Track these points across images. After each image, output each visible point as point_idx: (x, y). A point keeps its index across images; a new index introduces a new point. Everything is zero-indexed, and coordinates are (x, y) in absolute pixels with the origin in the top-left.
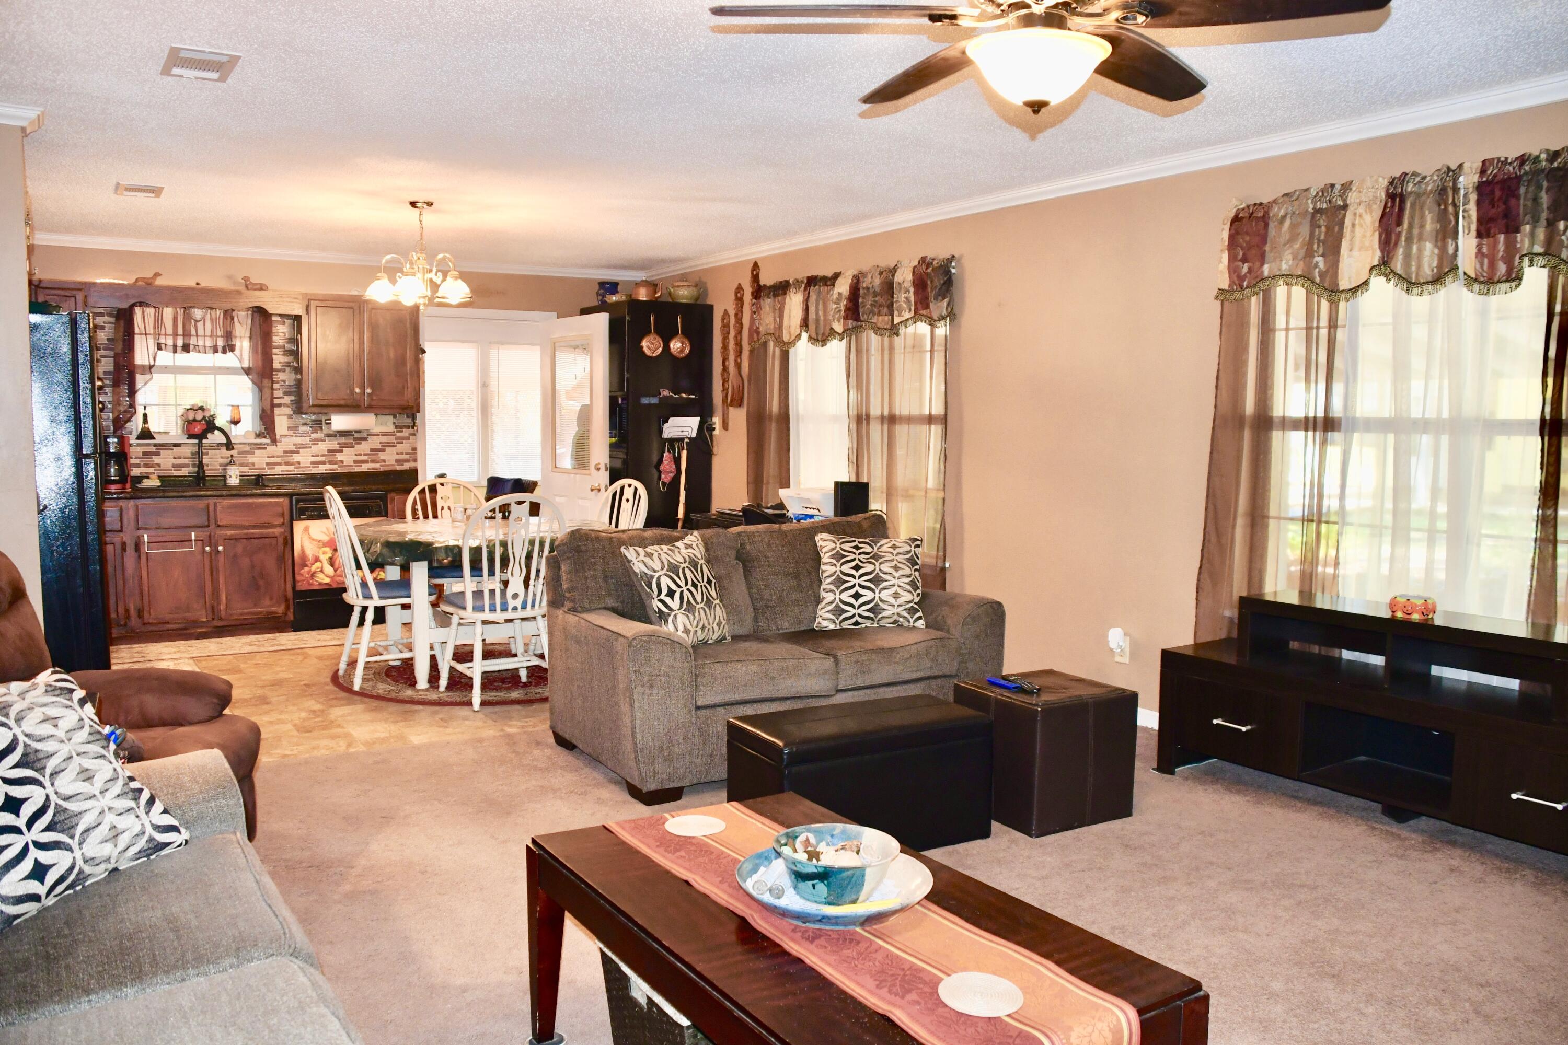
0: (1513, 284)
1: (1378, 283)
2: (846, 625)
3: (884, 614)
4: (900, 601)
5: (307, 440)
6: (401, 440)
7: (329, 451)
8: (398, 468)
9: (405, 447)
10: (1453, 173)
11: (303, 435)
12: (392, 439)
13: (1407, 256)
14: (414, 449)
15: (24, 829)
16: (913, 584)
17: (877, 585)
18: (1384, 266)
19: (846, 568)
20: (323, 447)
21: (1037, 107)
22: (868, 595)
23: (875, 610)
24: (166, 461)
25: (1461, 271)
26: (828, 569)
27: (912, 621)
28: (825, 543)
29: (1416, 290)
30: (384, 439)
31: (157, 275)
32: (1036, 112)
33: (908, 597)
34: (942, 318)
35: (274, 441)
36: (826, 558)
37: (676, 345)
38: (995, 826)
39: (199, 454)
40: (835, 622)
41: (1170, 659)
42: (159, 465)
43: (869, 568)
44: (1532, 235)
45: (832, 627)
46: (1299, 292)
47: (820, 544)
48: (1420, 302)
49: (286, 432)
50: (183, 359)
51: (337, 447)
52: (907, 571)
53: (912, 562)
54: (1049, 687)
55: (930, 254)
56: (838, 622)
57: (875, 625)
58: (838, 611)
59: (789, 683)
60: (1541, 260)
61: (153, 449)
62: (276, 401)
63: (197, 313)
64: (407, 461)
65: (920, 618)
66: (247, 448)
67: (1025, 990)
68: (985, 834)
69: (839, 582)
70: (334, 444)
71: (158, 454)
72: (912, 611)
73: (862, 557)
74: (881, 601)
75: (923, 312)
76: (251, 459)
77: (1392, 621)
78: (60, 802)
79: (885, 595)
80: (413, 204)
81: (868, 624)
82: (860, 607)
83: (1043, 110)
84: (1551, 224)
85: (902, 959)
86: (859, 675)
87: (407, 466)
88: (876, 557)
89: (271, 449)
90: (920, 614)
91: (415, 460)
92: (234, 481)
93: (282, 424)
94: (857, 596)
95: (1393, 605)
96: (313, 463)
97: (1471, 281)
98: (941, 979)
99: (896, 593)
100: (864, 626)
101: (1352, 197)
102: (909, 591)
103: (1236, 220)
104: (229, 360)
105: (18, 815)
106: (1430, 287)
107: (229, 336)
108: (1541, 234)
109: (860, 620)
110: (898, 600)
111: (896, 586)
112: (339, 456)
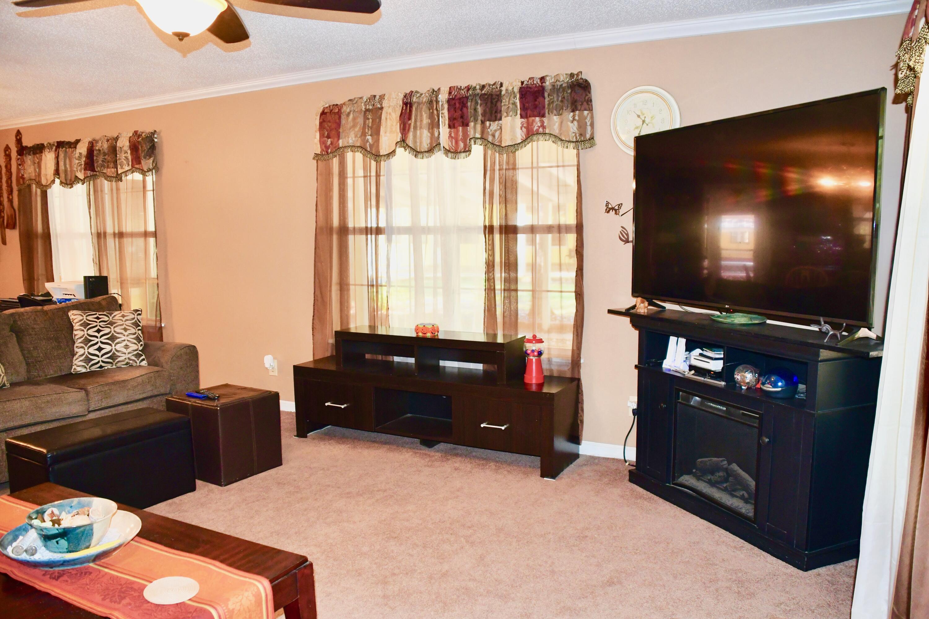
0: (467, 153)
1: (400, 151)
2: (94, 368)
3: (119, 359)
4: (129, 350)
10: (435, 93)
13: (415, 136)
16: (138, 339)
17: (113, 341)
18: (403, 142)
19: (91, 332)
21: (182, 36)
22: (107, 348)
23: (113, 357)
25: (442, 145)
26: (79, 333)
27: (138, 362)
28: (75, 316)
29: (420, 156)
32: (181, 40)
33: (134, 347)
34: (150, 170)
36: (76, 326)
38: (199, 483)
40: (86, 368)
41: (298, 370)
43: (107, 331)
44: (475, 127)
45: (84, 370)
46: (359, 156)
47: (72, 317)
48: (422, 163)
52: (133, 331)
53: (136, 325)
54: (224, 395)
56: (88, 367)
57: (114, 367)
58: (88, 360)
59: (54, 410)
60: (479, 142)
65: (143, 360)
67: (200, 582)
68: (192, 488)
69: (87, 341)
72: (138, 356)
73: (101, 324)
74: (117, 351)
75: (136, 166)
77: (417, 339)
79: (118, 347)
81: (109, 366)
82: (102, 356)
83: (185, 39)
84: (483, 122)
85: (121, 578)
86: (103, 400)
88: (112, 323)
90: (143, 357)
94: (100, 349)
95: (417, 329)
97: (447, 151)
98: (145, 586)
99: (127, 345)
100: (106, 368)
101: (385, 104)
102: (135, 344)
103: (323, 113)
106: (427, 154)
108: (479, 127)
109: (103, 364)
110: (128, 349)
111: (126, 341)
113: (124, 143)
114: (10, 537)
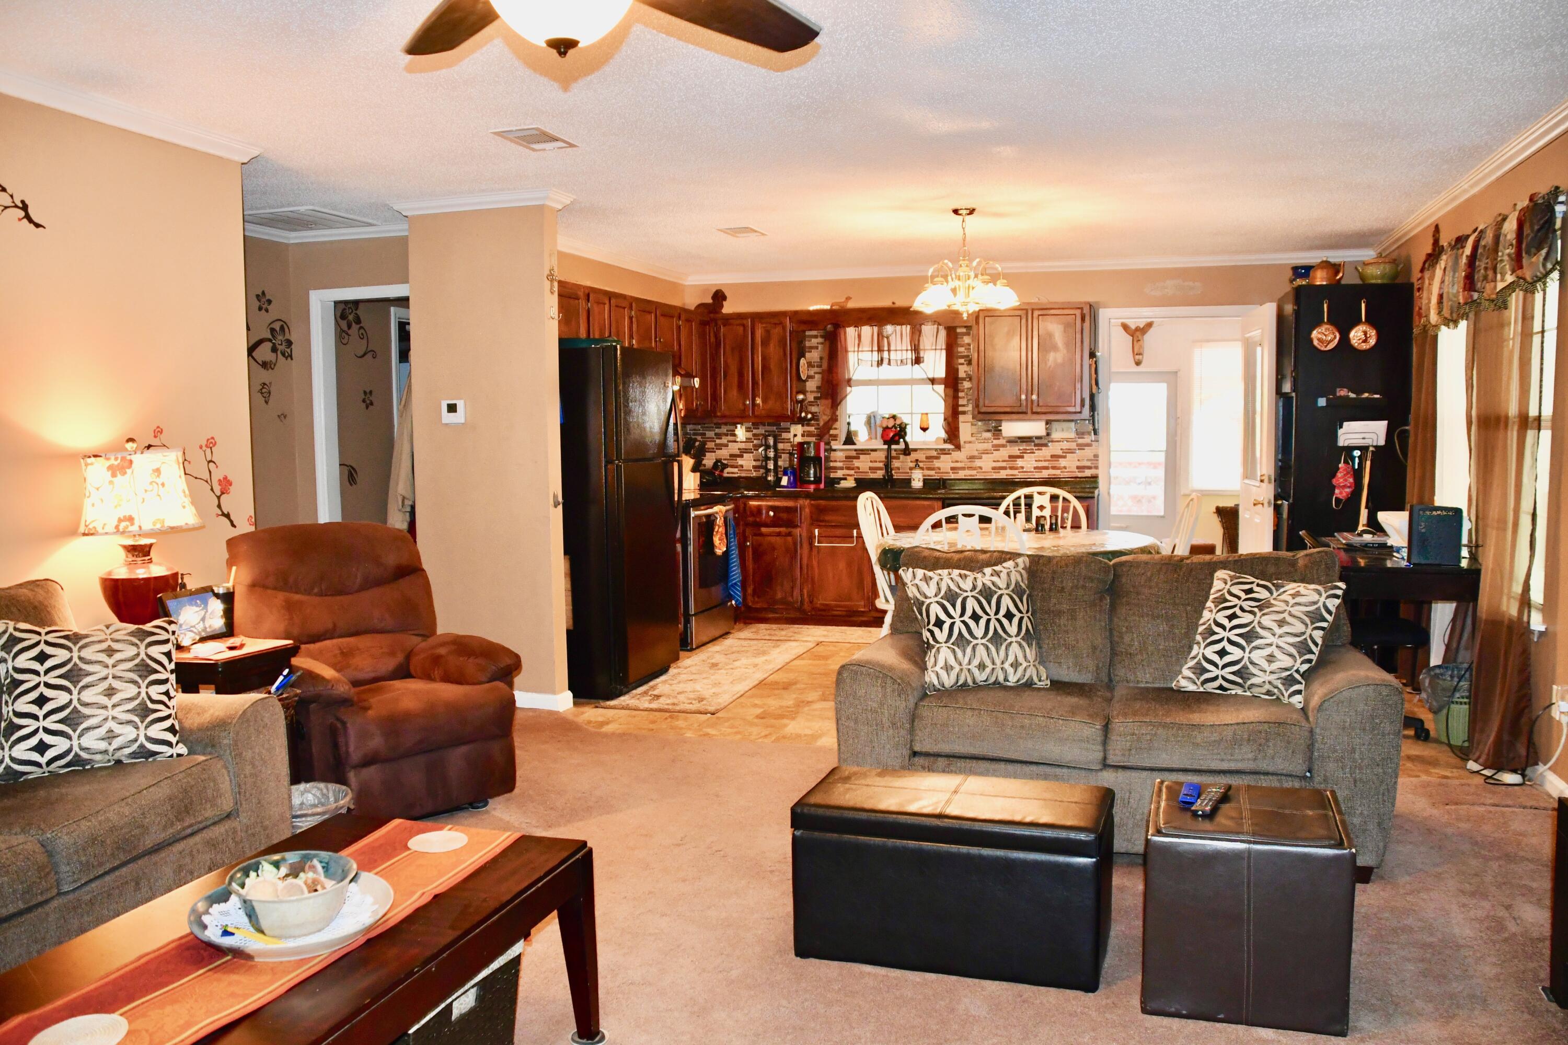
2: (1210, 687)
3: (1254, 680)
4: (1274, 666)
5: (988, 446)
6: (1081, 447)
7: (1010, 457)
8: (1080, 475)
9: (1088, 452)
11: (986, 440)
12: (1073, 445)
14: (1096, 456)
15: (41, 718)
16: (1303, 648)
17: (1249, 642)
19: (1221, 616)
20: (1004, 453)
21: (563, 46)
22: (1236, 653)
23: (1244, 674)
24: (863, 464)
26: (1207, 614)
27: (1286, 695)
30: (1065, 445)
31: (848, 299)
32: (563, 54)
33: (1286, 662)
35: (958, 447)
36: (1210, 601)
37: (1356, 335)
39: (889, 459)
40: (1195, 683)
42: (858, 468)
43: (1246, 618)
45: (1192, 688)
49: (969, 438)
50: (886, 372)
51: (1018, 453)
56: (1199, 683)
57: (1248, 694)
58: (1200, 670)
59: (1030, 744)
61: (854, 453)
62: (961, 409)
63: (889, 329)
64: (1089, 468)
65: (1299, 692)
66: (934, 454)
69: (1209, 633)
70: (1015, 450)
71: (858, 458)
72: (1290, 681)
73: (1246, 603)
74: (1252, 663)
76: (936, 464)
79: (1257, 656)
80: (956, 212)
81: (1240, 691)
82: (1224, 667)
86: (1133, 752)
87: (1088, 473)
89: (956, 455)
90: (1301, 686)
91: (1097, 468)
92: (917, 484)
93: (966, 428)
94: (1222, 653)
96: (994, 468)
99: (1271, 656)
100: (1233, 692)
102: (1291, 655)
104: (918, 372)
105: (41, 708)
107: (916, 349)
109: (1225, 684)
110: (1272, 664)
111: (1274, 647)
112: (1020, 463)
113: (1511, 226)
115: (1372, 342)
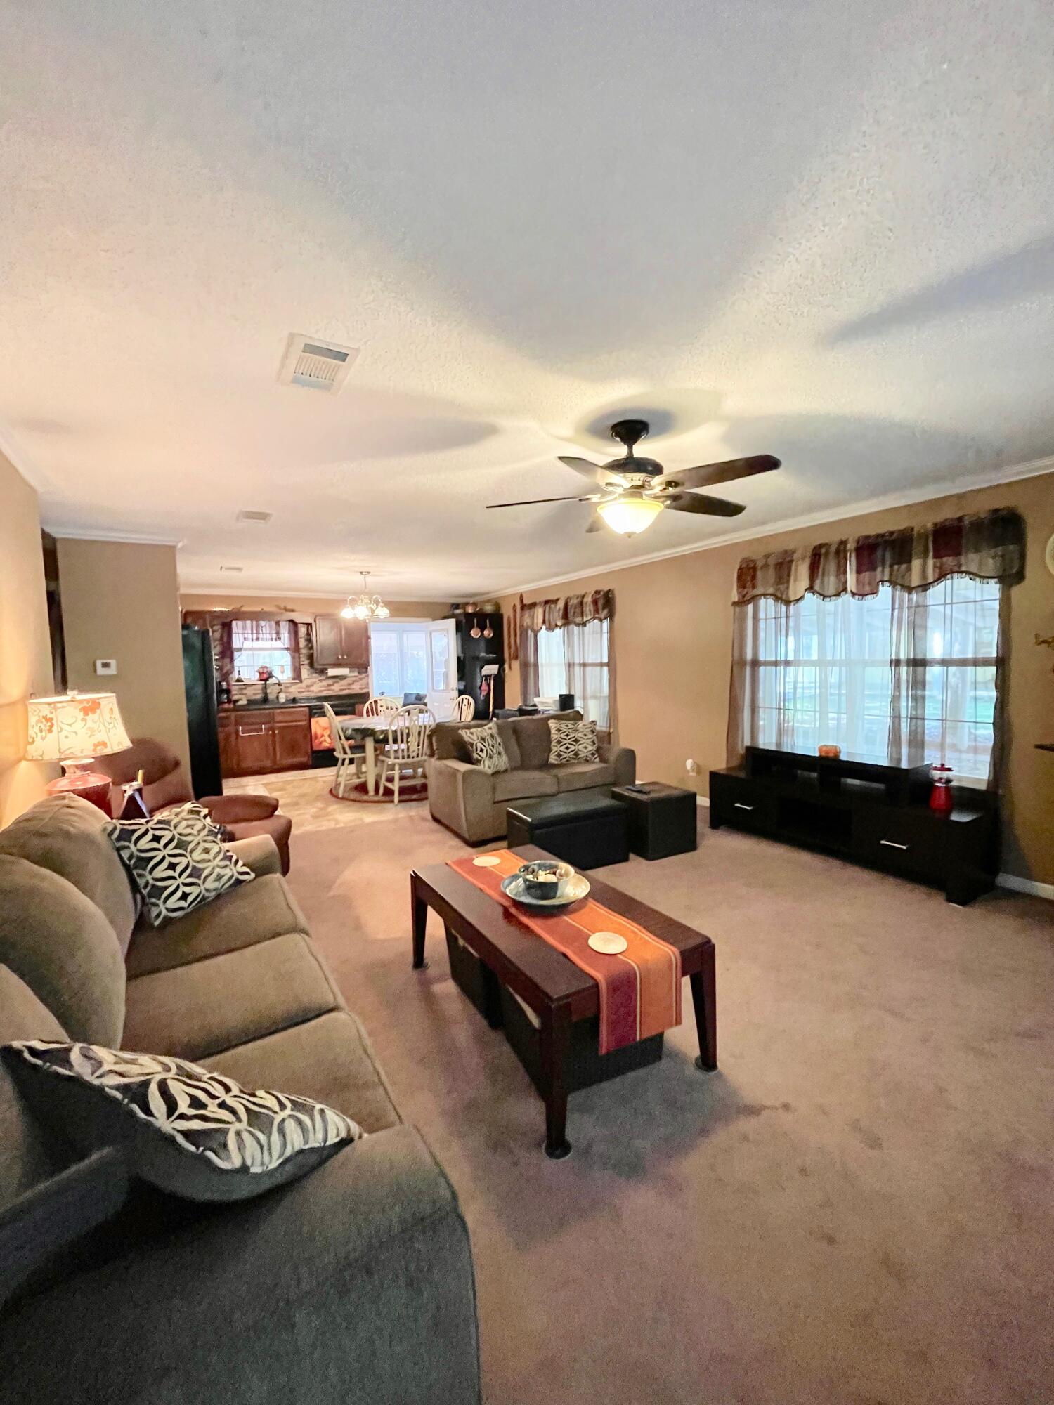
0: (875, 595)
1: (809, 595)
2: (563, 761)
3: (580, 756)
4: (587, 750)
5: (317, 680)
6: (361, 679)
7: (328, 685)
8: (360, 692)
9: (364, 681)
10: (843, 543)
11: (315, 677)
12: (357, 678)
13: (822, 582)
14: (367, 683)
15: (178, 877)
16: (593, 742)
17: (577, 743)
18: (811, 589)
19: (562, 736)
20: (325, 683)
22: (572, 748)
23: (576, 754)
24: (249, 691)
25: (849, 590)
26: (555, 736)
27: (593, 759)
28: (552, 724)
29: (827, 599)
30: (354, 679)
31: (242, 606)
33: (591, 748)
34: (606, 618)
35: (301, 682)
36: (553, 731)
37: (486, 632)
38: (632, 856)
39: (265, 688)
40: (558, 760)
41: (713, 775)
42: (246, 694)
43: (573, 735)
44: (883, 571)
45: (556, 762)
46: (771, 601)
47: (551, 725)
48: (830, 605)
49: (306, 677)
50: (256, 644)
51: (331, 683)
52: (590, 736)
53: (593, 732)
54: (655, 790)
55: (599, 588)
57: (576, 761)
58: (559, 755)
59: (535, 789)
60: (887, 584)
61: (244, 687)
62: (302, 663)
63: (262, 623)
64: (364, 688)
66: (288, 685)
67: (628, 941)
68: (626, 859)
69: (559, 742)
70: (330, 681)
71: (245, 689)
72: (593, 754)
73: (570, 730)
74: (579, 750)
75: (597, 616)
76: (290, 690)
77: (820, 758)
78: (195, 864)
79: (580, 747)
80: (361, 573)
81: (573, 761)
82: (569, 753)
84: (891, 566)
85: (575, 926)
86: (569, 785)
87: (364, 691)
88: (576, 730)
89: (300, 685)
90: (596, 756)
91: (368, 688)
92: (282, 700)
93: (305, 672)
94: (567, 748)
95: (820, 750)
96: (317, 692)
97: (853, 594)
98: (590, 936)
99: (586, 746)
100: (571, 762)
101: (795, 556)
102: (591, 745)
103: (740, 569)
104: (279, 644)
105: (175, 871)
106: (834, 598)
107: (278, 633)
108: (887, 571)
109: (569, 759)
111: (585, 743)
112: (332, 687)
113: (588, 599)
114: (507, 882)
115: (492, 635)
